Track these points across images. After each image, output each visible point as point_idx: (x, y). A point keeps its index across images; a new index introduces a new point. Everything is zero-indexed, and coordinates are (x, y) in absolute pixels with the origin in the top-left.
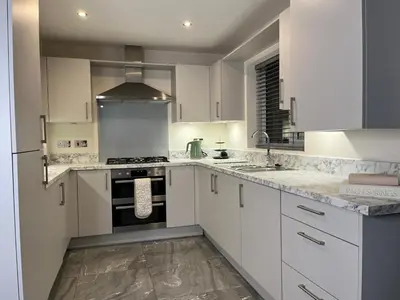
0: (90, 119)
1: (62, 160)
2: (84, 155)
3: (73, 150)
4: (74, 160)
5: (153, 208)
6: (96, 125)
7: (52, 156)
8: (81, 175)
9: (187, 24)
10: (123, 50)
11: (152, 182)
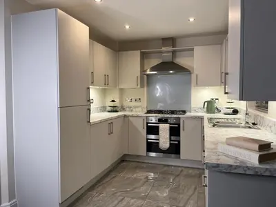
0: (139, 86)
1: (128, 109)
2: (138, 107)
3: (133, 104)
4: (134, 110)
5: (170, 144)
6: (145, 89)
7: (122, 107)
8: (131, 119)
9: (192, 20)
10: (161, 41)
11: (170, 127)
